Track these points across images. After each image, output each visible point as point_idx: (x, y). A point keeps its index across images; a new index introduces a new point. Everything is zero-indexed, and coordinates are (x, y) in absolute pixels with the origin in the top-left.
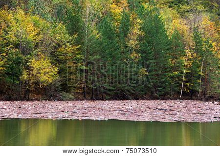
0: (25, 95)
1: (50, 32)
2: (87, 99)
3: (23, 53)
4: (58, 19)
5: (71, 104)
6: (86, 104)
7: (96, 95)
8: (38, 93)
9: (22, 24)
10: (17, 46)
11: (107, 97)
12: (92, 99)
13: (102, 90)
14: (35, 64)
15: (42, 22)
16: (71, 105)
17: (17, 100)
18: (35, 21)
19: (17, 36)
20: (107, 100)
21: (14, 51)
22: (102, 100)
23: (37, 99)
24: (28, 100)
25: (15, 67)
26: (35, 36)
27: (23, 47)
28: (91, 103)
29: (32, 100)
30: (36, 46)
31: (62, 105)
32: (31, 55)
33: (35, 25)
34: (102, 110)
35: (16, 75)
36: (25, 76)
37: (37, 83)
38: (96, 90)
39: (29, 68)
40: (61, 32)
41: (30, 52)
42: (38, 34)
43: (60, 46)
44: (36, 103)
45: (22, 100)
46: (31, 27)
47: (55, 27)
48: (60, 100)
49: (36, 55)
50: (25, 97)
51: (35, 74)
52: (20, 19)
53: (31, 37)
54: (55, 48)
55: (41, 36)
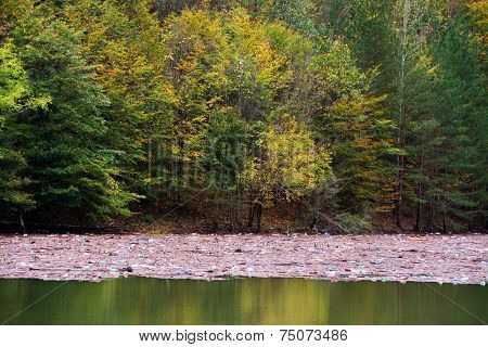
0: (251, 219)
1: (311, 64)
2: (403, 231)
3: (246, 115)
4: (331, 31)
5: (363, 242)
6: (402, 242)
7: (429, 221)
8: (283, 215)
9: (245, 43)
10: (232, 98)
11: (457, 226)
12: (417, 230)
13: (444, 207)
14: (276, 142)
15: (292, 38)
16: (366, 246)
17: (230, 231)
18: (274, 35)
19: (230, 74)
20: (455, 232)
21: (223, 110)
22: (444, 232)
23: (279, 231)
24: (257, 232)
25: (231, 148)
26: (273, 73)
27: (247, 103)
28: (415, 242)
29: (267, 232)
30: (276, 99)
31: (342, 246)
32: (264, 120)
33: (276, 44)
34: (444, 258)
35: (231, 170)
36: (251, 172)
37: (278, 191)
38: (427, 207)
39: (261, 154)
40: (338, 64)
41: (263, 113)
42: (282, 69)
43: (335, 97)
44: (277, 239)
45: (243, 232)
46: (264, 50)
47: (325, 50)
48: (335, 232)
49: (277, 122)
50: (250, 225)
51: (274, 167)
52: (239, 31)
53: (265, 75)
54: (324, 102)
55: (290, 72)
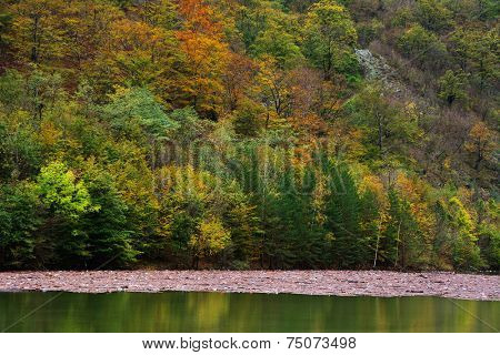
0: (194, 263)
2: (264, 269)
3: (192, 215)
4: (231, 176)
5: (245, 274)
6: (263, 274)
7: (275, 264)
8: (209, 261)
10: (185, 206)
11: (288, 266)
12: (271, 269)
13: (282, 258)
14: (205, 227)
16: (246, 276)
17: (184, 269)
18: (205, 178)
19: (185, 196)
20: (288, 269)
21: (181, 212)
22: (283, 269)
23: (207, 269)
24: (196, 269)
25: (184, 230)
27: (192, 209)
28: (269, 274)
29: (201, 270)
30: (205, 207)
31: (236, 276)
32: (200, 217)
35: (183, 240)
36: (193, 241)
37: (207, 249)
38: (275, 258)
39: (198, 232)
41: (200, 214)
43: (233, 206)
44: (206, 272)
45: (190, 269)
48: (233, 269)
49: (206, 218)
50: (193, 266)
51: (204, 239)
53: (201, 196)
54: (228, 209)
55: (212, 195)
